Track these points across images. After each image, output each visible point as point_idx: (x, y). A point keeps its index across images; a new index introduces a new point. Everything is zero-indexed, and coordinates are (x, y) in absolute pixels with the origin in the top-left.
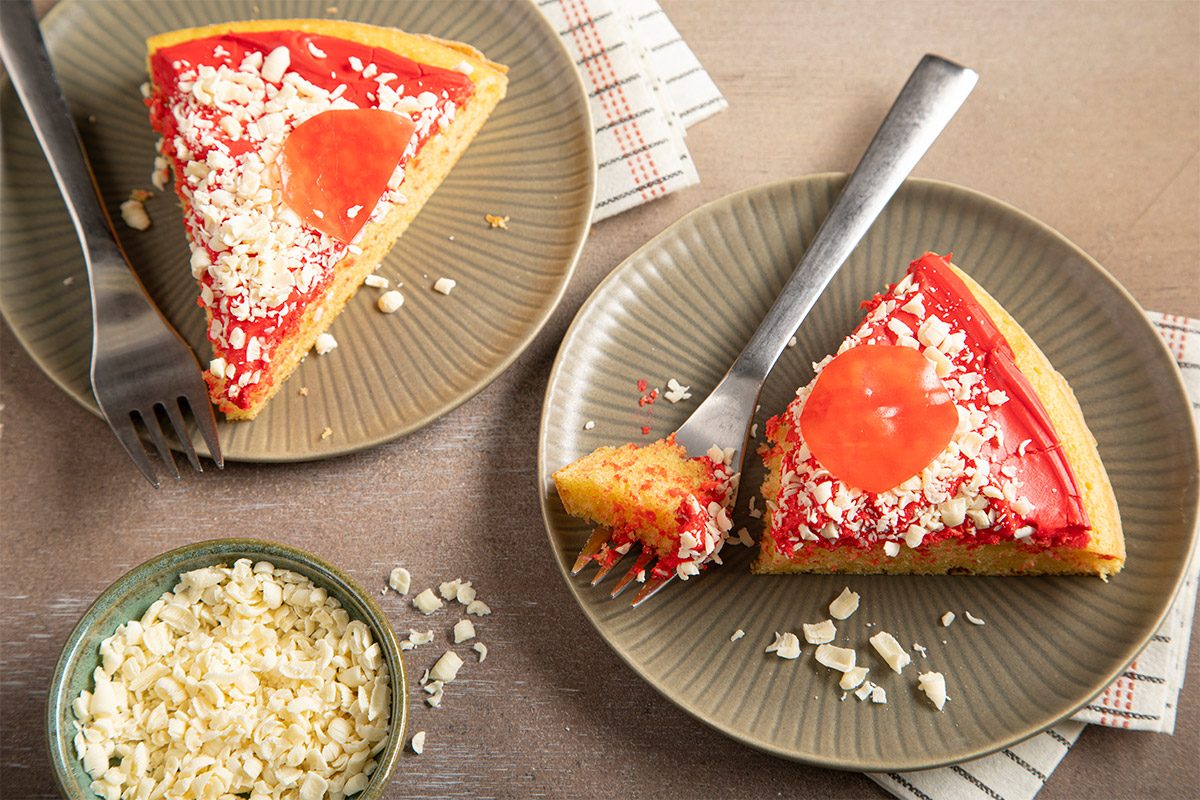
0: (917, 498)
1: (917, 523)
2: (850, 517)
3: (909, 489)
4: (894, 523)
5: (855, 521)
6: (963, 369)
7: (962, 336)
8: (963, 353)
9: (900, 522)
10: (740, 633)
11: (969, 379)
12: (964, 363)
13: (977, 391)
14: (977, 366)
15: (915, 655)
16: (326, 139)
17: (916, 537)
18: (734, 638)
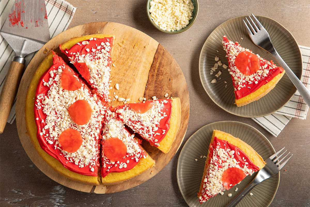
0: (236, 72)
1: (233, 73)
2: (232, 63)
3: (238, 71)
4: (232, 69)
5: (232, 64)
6: (261, 77)
7: (266, 76)
8: (263, 76)
9: (232, 70)
10: (218, 52)
11: (259, 78)
12: (262, 77)
13: (257, 79)
14: (261, 79)
15: (219, 78)
16: (232, 171)
17: (231, 73)
18: (217, 51)
